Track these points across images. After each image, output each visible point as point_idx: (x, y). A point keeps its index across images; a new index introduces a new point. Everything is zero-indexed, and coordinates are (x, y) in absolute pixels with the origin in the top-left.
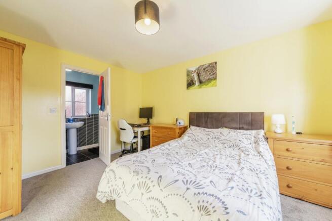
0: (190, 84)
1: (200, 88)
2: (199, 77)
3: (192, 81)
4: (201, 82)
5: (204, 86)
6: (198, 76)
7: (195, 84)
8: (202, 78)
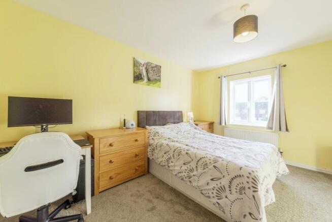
0: (138, 78)
1: (149, 85)
2: (147, 74)
3: (140, 75)
4: (149, 80)
5: (152, 85)
6: (147, 71)
7: (144, 80)
8: (150, 75)
